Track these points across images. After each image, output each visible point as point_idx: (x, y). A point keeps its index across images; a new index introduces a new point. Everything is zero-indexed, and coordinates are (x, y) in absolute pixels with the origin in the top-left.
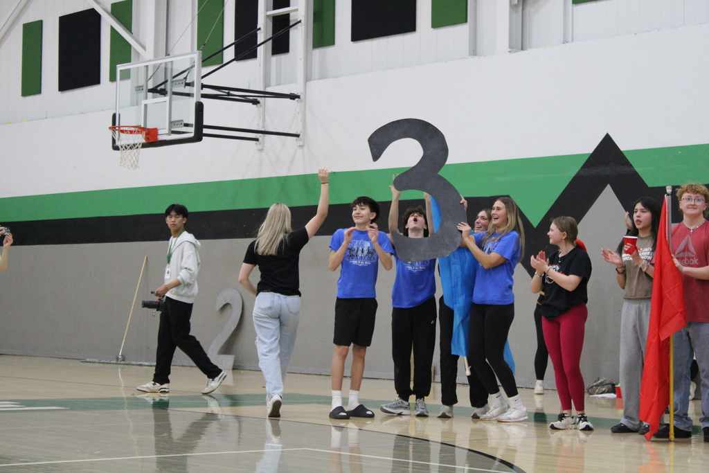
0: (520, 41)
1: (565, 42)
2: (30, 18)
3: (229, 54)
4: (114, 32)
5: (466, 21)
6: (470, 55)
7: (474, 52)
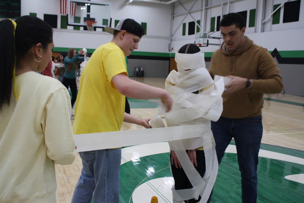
1: (270, 31)
2: (184, 22)
3: (215, 30)
4: (197, 26)
5: (254, 26)
7: (255, 32)
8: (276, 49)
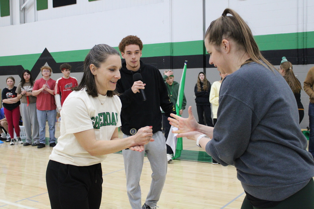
0: (23, 21)
1: (35, 21)
5: (9, 15)
6: (11, 25)
7: (12, 24)
8: (46, 50)
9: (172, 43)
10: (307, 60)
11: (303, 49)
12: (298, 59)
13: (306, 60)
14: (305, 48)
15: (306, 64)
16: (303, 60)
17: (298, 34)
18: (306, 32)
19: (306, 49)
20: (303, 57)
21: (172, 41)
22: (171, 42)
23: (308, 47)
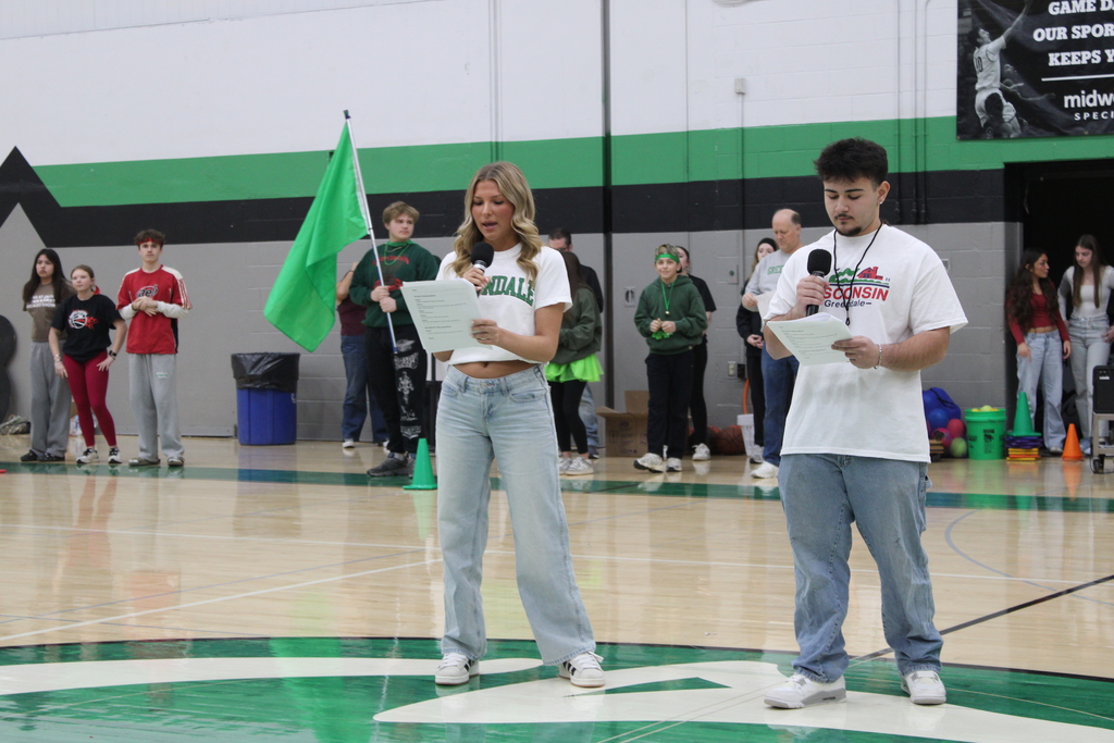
8: (15, 159)
9: (497, 143)
10: (926, 209)
11: (916, 175)
12: (901, 206)
13: (923, 211)
14: (921, 169)
15: (926, 223)
16: (914, 210)
17: (899, 122)
18: (925, 120)
19: (925, 174)
20: (916, 201)
21: (497, 136)
22: (494, 140)
23: (931, 168)
